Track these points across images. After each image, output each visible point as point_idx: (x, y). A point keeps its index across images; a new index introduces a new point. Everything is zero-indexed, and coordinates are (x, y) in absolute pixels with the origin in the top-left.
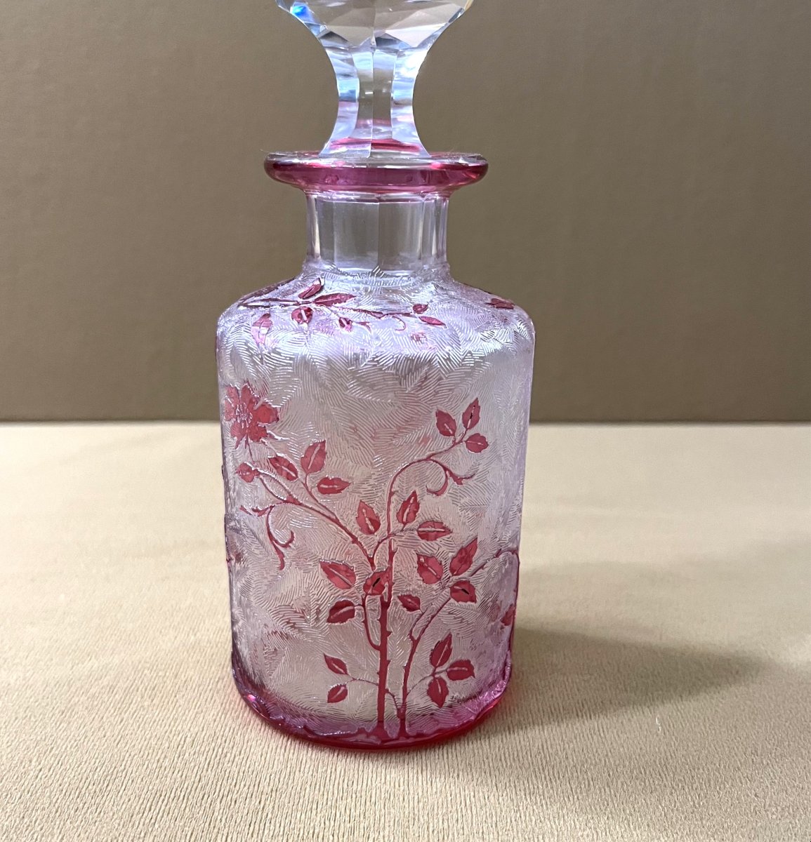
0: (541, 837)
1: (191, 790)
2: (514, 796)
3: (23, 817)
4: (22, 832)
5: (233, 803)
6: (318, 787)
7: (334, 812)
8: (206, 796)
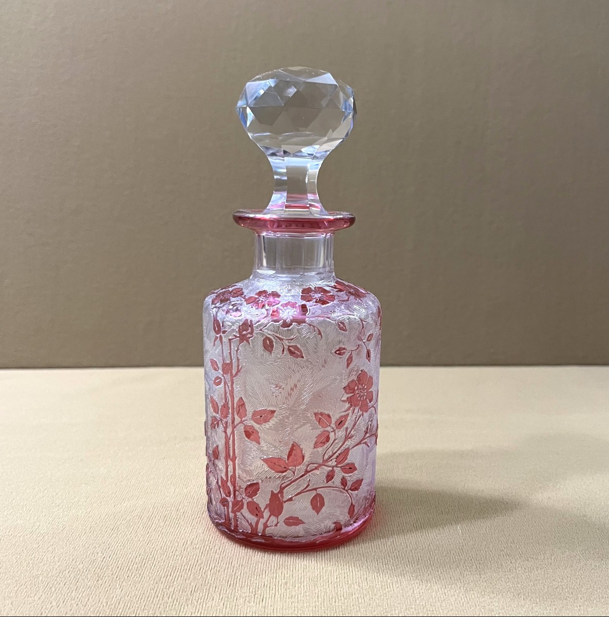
0: (391, 584)
1: (193, 566)
2: (376, 565)
3: (98, 581)
4: (98, 587)
5: (218, 572)
6: (265, 564)
7: (275, 575)
8: (202, 569)
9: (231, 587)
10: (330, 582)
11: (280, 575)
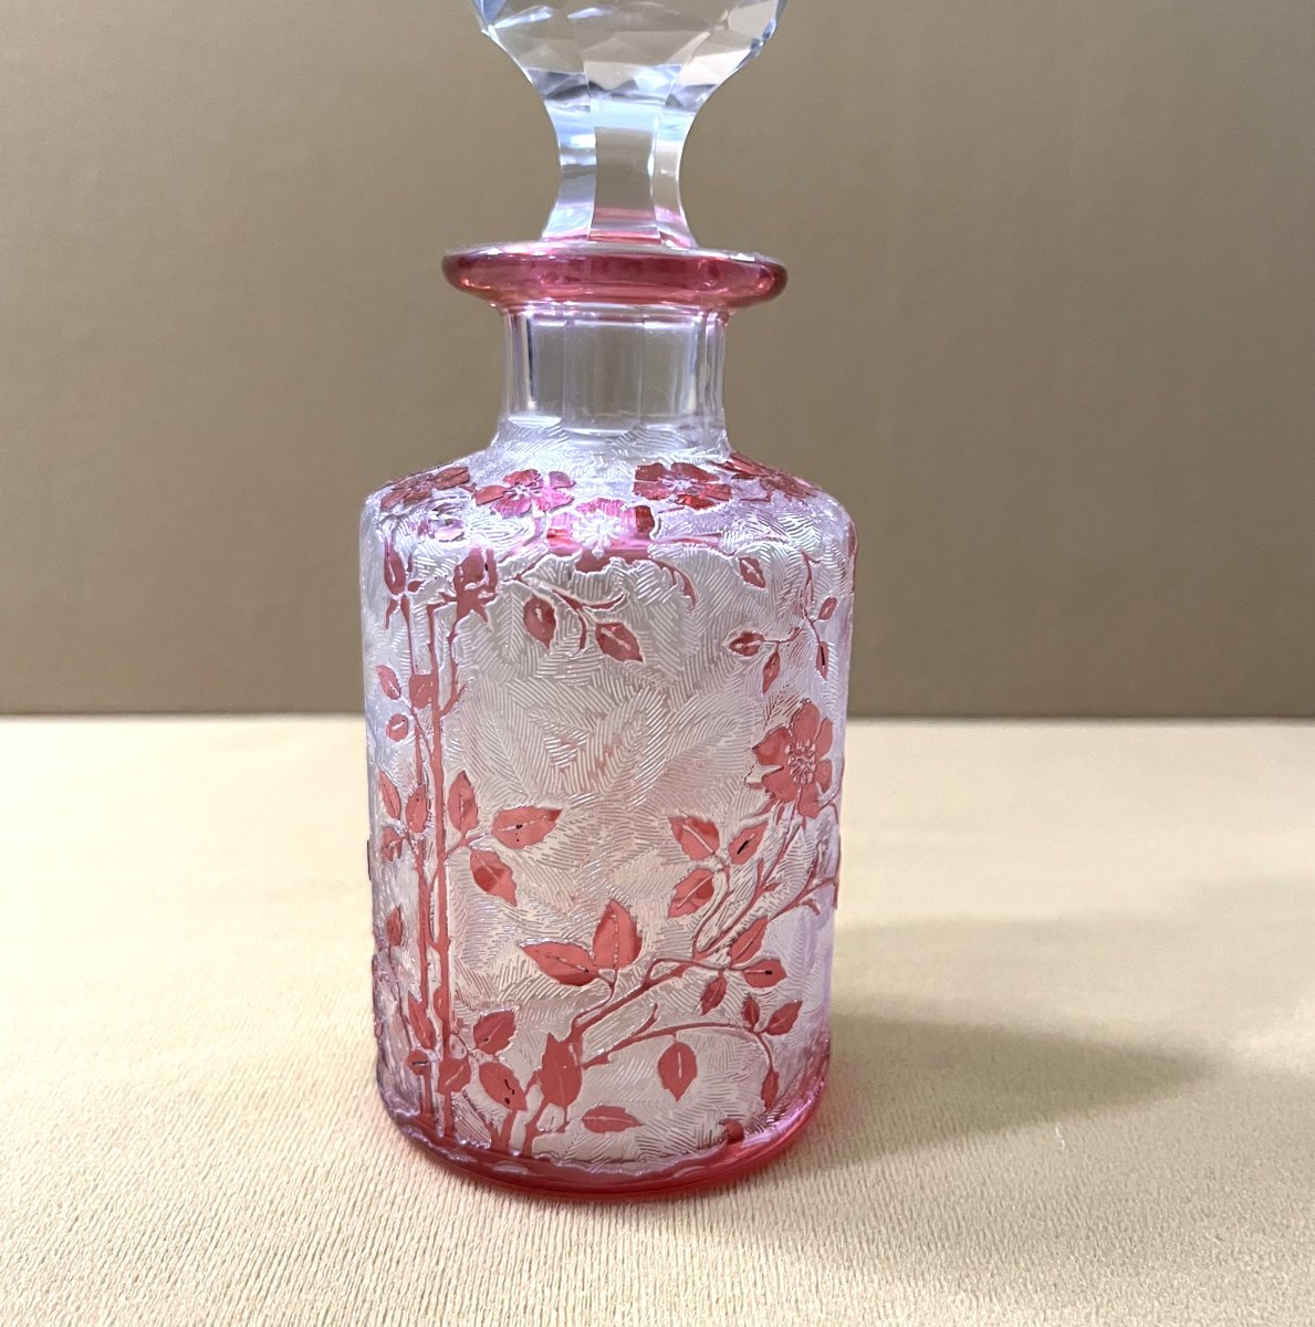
9: (431, 1313)
10: (714, 1300)
11: (572, 1275)
